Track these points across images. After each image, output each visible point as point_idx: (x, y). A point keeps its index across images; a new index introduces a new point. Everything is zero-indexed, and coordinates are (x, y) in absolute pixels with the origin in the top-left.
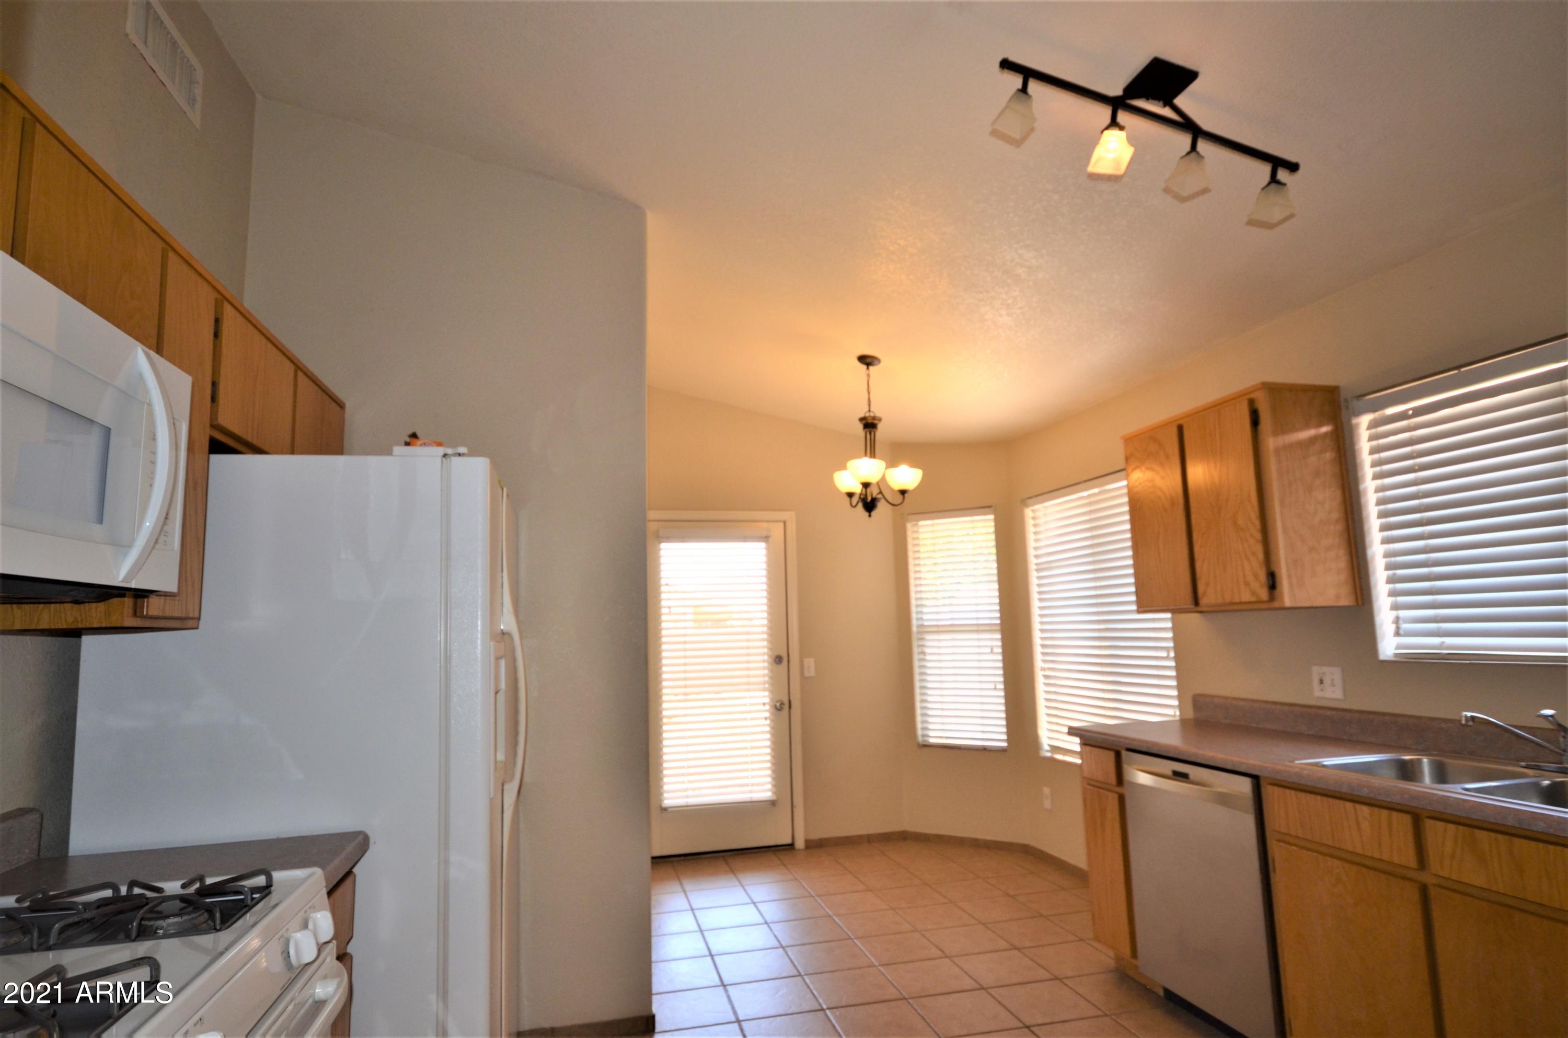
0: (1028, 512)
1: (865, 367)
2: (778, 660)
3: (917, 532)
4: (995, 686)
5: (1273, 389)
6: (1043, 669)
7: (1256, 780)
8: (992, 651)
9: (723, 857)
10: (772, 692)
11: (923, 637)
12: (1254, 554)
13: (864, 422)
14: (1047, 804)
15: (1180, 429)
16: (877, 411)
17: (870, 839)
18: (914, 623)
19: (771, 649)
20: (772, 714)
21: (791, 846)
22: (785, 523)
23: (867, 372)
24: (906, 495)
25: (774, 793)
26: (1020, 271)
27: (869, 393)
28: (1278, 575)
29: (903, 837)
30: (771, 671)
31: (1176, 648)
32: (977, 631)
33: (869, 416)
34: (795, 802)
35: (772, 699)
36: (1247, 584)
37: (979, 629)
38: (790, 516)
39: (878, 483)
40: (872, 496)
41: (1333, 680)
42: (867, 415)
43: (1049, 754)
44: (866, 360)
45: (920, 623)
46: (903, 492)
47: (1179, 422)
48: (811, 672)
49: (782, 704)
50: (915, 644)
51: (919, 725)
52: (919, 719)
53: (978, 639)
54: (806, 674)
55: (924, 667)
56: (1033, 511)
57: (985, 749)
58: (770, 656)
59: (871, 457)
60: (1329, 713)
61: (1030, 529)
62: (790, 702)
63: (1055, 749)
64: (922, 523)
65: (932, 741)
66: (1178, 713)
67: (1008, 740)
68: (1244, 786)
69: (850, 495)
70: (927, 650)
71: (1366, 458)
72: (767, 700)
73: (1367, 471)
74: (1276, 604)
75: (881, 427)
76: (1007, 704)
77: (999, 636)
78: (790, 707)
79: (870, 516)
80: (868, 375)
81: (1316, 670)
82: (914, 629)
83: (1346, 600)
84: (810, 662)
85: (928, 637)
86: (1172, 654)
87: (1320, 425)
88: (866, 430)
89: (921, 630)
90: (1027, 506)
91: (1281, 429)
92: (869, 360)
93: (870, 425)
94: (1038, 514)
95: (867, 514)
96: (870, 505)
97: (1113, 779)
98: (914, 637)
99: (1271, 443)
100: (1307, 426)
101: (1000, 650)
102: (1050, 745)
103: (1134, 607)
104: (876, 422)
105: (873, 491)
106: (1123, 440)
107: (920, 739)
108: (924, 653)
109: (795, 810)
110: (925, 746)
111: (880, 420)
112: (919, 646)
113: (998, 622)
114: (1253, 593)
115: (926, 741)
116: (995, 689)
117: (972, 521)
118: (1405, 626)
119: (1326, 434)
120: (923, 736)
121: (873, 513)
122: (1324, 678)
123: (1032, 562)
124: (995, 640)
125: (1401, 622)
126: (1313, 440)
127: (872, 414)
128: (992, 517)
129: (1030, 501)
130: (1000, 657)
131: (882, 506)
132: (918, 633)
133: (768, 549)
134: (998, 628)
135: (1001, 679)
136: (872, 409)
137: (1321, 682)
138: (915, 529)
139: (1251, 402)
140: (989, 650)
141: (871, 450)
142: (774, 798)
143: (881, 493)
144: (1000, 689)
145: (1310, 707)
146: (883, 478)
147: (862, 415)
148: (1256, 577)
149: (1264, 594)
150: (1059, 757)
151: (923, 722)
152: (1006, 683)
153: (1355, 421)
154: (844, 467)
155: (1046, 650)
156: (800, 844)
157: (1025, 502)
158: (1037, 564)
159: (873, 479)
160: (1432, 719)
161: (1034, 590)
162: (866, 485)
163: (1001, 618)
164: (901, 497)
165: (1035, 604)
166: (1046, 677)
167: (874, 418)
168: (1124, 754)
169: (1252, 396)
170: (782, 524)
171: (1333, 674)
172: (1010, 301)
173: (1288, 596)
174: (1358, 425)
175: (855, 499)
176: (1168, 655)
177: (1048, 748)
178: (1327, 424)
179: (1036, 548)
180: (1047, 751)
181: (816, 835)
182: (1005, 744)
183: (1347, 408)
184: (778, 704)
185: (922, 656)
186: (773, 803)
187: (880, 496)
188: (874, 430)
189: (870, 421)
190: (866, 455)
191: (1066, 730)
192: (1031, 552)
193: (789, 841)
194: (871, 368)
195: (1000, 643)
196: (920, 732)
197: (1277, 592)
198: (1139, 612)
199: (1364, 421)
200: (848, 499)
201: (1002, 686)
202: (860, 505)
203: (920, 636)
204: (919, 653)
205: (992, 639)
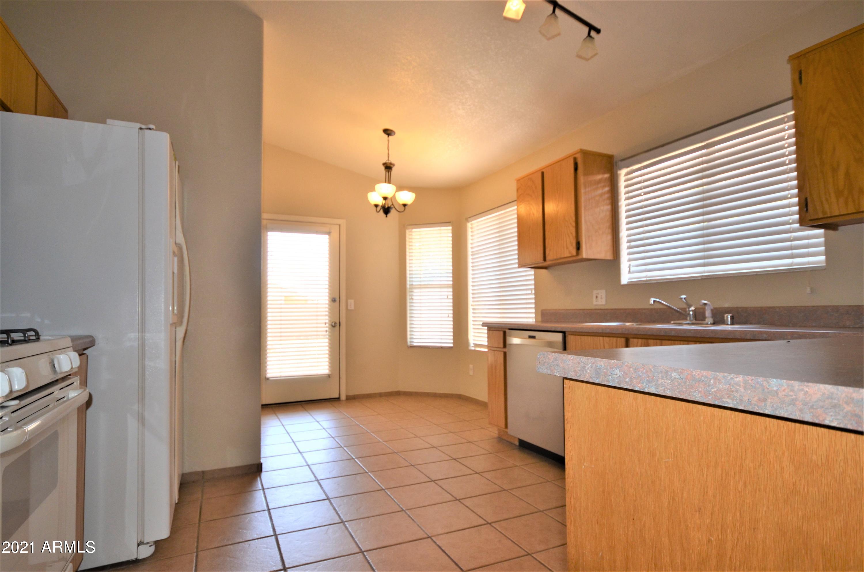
0: (469, 225)
1: (387, 136)
2: (334, 300)
3: (412, 235)
4: (448, 315)
5: (585, 153)
6: (473, 305)
7: (564, 333)
8: (447, 297)
9: (301, 405)
10: (330, 317)
11: (412, 290)
12: (572, 233)
13: (385, 165)
14: (471, 373)
15: (543, 174)
16: (392, 160)
17: (381, 395)
18: (408, 283)
19: (330, 294)
20: (330, 328)
21: (338, 399)
22: (340, 225)
23: (388, 138)
24: (406, 207)
25: (330, 371)
26: (470, 82)
27: (388, 150)
28: (581, 243)
29: (398, 394)
30: (330, 305)
31: (535, 289)
32: (441, 287)
33: (388, 162)
34: (341, 376)
35: (330, 321)
36: (567, 248)
37: (441, 286)
38: (342, 222)
39: (391, 198)
40: (388, 205)
41: (602, 296)
42: (387, 161)
43: (473, 348)
44: (388, 132)
45: (411, 283)
46: (405, 205)
47: (542, 170)
48: (352, 307)
49: (335, 323)
50: (408, 294)
51: (408, 337)
52: (409, 333)
53: (441, 291)
54: (349, 308)
55: (412, 306)
56: (471, 224)
57: (442, 347)
58: (329, 297)
59: (388, 183)
60: (599, 311)
61: (469, 234)
62: (340, 323)
63: (476, 345)
64: (414, 230)
65: (415, 344)
66: (534, 320)
67: (454, 343)
68: (559, 337)
69: (376, 206)
70: (414, 298)
71: (622, 190)
72: (327, 321)
73: (623, 196)
74: (579, 257)
75: (394, 169)
76: (454, 325)
77: (451, 290)
78: (340, 325)
80: (388, 141)
81: (595, 292)
82: (408, 286)
83: (608, 256)
84: (351, 302)
85: (415, 290)
86: (533, 292)
87: (604, 173)
88: (386, 170)
89: (411, 287)
90: (468, 222)
91: (586, 174)
92: (389, 132)
93: (388, 167)
94: (473, 226)
95: (385, 216)
96: (386, 210)
97: (501, 345)
98: (408, 290)
99: (582, 179)
100: (598, 173)
101: (451, 297)
102: (474, 344)
103: (517, 266)
104: (392, 166)
105: (389, 203)
106: (516, 181)
107: (409, 344)
108: (412, 299)
109: (341, 379)
110: (411, 347)
111: (394, 165)
112: (410, 295)
113: (451, 283)
114: (570, 252)
115: (412, 345)
116: (448, 317)
117: (440, 230)
118: (632, 269)
119: (606, 179)
120: (411, 342)
121: (389, 215)
122: (598, 295)
123: (470, 251)
124: (449, 292)
125: (631, 266)
126: (600, 181)
127: (389, 162)
128: (450, 228)
129: (470, 219)
130: (451, 301)
131: (393, 212)
132: (410, 288)
133: (330, 239)
134: (451, 286)
135: (452, 312)
136: (390, 159)
137: (597, 297)
138: (411, 233)
139: (575, 159)
140: (446, 297)
141: (388, 180)
142: (330, 373)
143: (393, 205)
144: (451, 317)
145: (591, 309)
146: (394, 196)
147: (384, 162)
148: (572, 245)
149: (574, 252)
150: (478, 349)
151: (411, 335)
152: (454, 314)
153: (619, 172)
154: (374, 190)
155: (474, 296)
156: (343, 397)
157: (467, 220)
158: (472, 252)
159: (389, 196)
160: (639, 309)
161: (470, 265)
162: (385, 198)
163: (453, 281)
164: (403, 208)
165: (470, 272)
166: (474, 309)
167: (391, 164)
168: (507, 331)
169: (575, 156)
170: (338, 226)
171: (602, 293)
172: (464, 101)
173: (585, 253)
174: (620, 174)
175: (379, 208)
176: (532, 292)
177: (473, 345)
178: (607, 173)
179: (472, 244)
180: (473, 347)
181: (351, 393)
182: (452, 345)
183: (616, 166)
184: (333, 324)
185: (412, 301)
186: (329, 376)
187: (392, 206)
188: (390, 170)
189: (388, 165)
190: (385, 182)
191: (481, 323)
192: (469, 246)
193: (337, 396)
194: (390, 137)
195: (451, 294)
196: (409, 340)
197: (580, 251)
198: (519, 267)
199: (623, 172)
200: (375, 208)
201: (451, 315)
202: (382, 211)
203: (411, 290)
204: (410, 299)
205: (448, 291)
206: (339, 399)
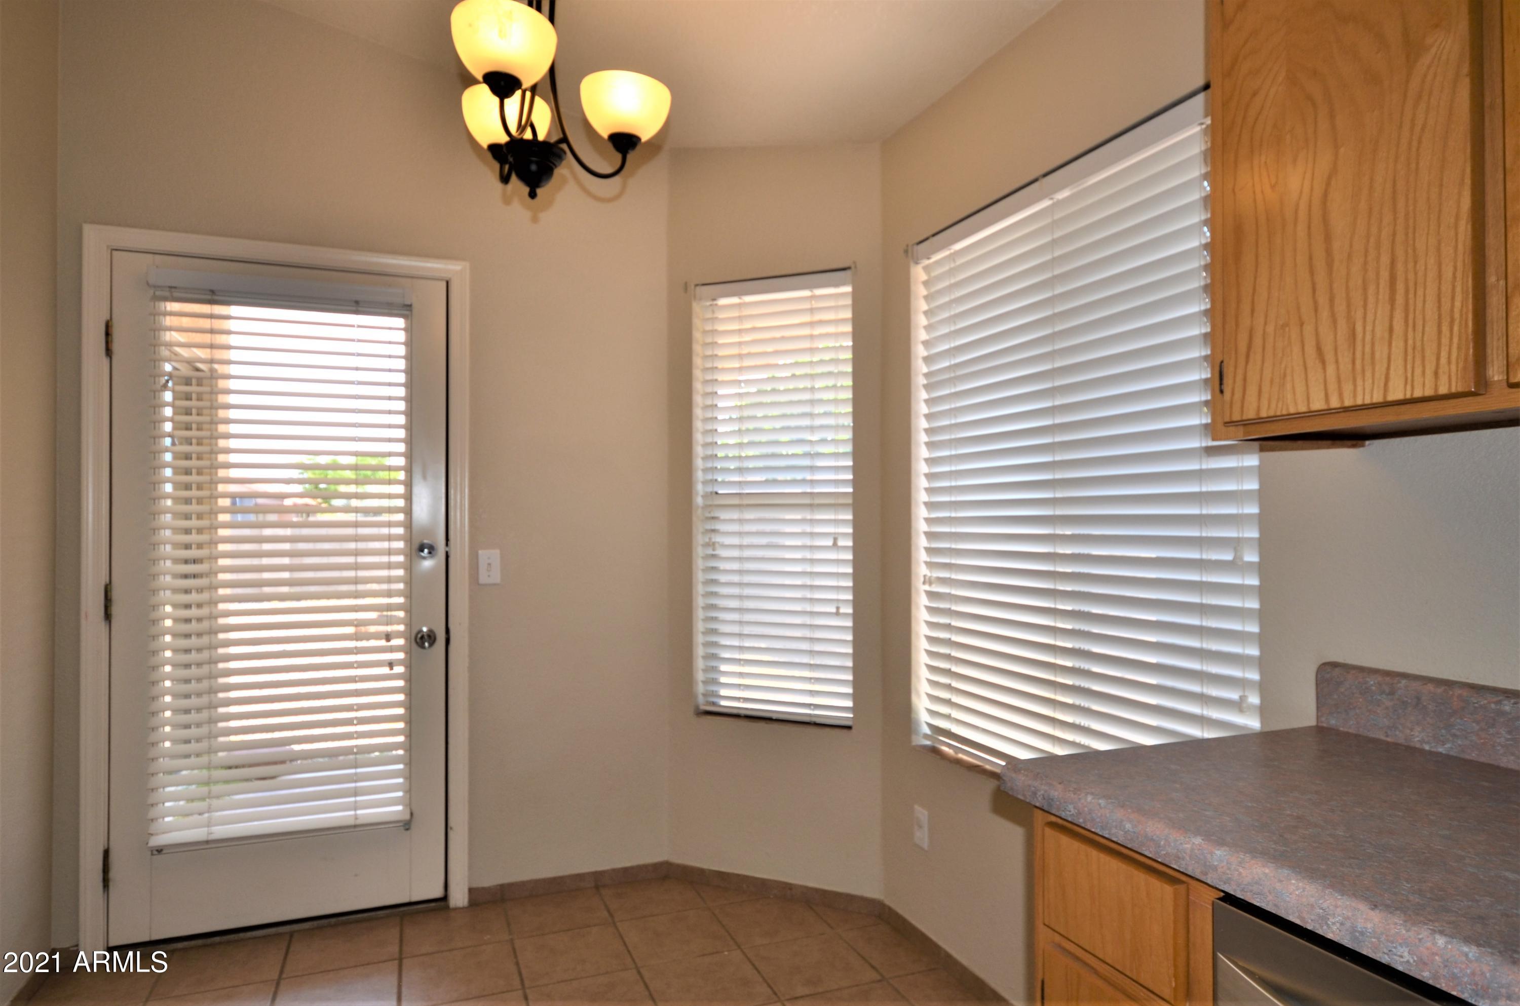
0: (918, 271)
2: (425, 550)
3: (712, 319)
4: (838, 608)
8: (835, 543)
9: (290, 934)
10: (408, 612)
11: (716, 514)
14: (922, 837)
18: (700, 488)
19: (411, 529)
20: (408, 653)
21: (440, 903)
22: (445, 282)
24: (634, 151)
25: (409, 806)
29: (661, 875)
30: (410, 570)
32: (811, 506)
34: (451, 823)
35: (409, 626)
37: (814, 502)
38: (458, 270)
43: (928, 742)
45: (710, 488)
46: (624, 141)
48: (491, 574)
49: (430, 634)
50: (699, 527)
51: (700, 676)
52: (700, 663)
53: (812, 522)
54: (483, 578)
55: (712, 569)
56: (928, 269)
57: (812, 724)
58: (408, 543)
61: (920, 304)
62: (447, 631)
63: (940, 734)
64: (721, 302)
65: (723, 702)
67: (855, 710)
72: (397, 628)
77: (849, 516)
78: (447, 641)
79: (533, 195)
82: (699, 501)
84: (490, 556)
85: (724, 515)
89: (711, 503)
90: (916, 258)
98: (698, 515)
101: (849, 543)
102: (930, 726)
107: (702, 699)
109: (451, 834)
110: (711, 712)
112: (707, 532)
113: (849, 489)
115: (713, 704)
116: (837, 614)
117: (812, 298)
120: (707, 694)
123: (920, 368)
124: (841, 524)
128: (847, 289)
129: (921, 248)
130: (849, 556)
132: (707, 507)
134: (850, 501)
135: (849, 597)
138: (708, 314)
140: (830, 543)
142: (408, 814)
144: (846, 615)
150: (948, 751)
151: (708, 668)
152: (858, 603)
155: (935, 545)
156: (459, 898)
157: (912, 253)
158: (928, 372)
163: (855, 483)
164: (619, 153)
166: (934, 596)
170: (441, 285)
177: (926, 730)
179: (928, 343)
180: (926, 736)
181: (490, 880)
182: (848, 716)
184: (421, 636)
185: (711, 551)
186: (406, 823)
187: (561, 141)
193: (433, 893)
195: (850, 530)
196: (700, 689)
201: (848, 610)
203: (709, 515)
204: (707, 545)
205: (836, 522)
206: (442, 904)
